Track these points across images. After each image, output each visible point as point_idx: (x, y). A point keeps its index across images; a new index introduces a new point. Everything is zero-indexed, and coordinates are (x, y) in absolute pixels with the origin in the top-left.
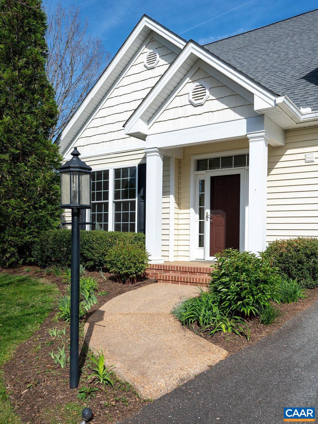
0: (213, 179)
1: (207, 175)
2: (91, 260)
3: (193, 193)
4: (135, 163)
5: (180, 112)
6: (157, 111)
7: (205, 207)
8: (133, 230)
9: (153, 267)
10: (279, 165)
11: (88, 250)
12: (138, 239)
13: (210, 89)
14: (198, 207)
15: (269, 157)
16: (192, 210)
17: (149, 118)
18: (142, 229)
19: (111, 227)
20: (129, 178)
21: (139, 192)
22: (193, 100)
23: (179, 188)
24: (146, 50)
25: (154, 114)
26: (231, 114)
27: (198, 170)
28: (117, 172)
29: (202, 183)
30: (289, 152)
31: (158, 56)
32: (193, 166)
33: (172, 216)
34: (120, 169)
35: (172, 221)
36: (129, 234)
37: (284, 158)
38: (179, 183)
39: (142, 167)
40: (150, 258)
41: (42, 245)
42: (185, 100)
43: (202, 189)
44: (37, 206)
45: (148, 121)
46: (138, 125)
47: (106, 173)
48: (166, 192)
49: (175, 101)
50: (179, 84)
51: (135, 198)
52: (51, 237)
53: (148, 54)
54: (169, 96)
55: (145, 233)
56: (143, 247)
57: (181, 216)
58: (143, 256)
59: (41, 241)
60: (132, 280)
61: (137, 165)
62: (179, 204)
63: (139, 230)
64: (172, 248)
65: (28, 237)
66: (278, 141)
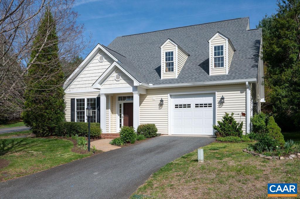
0: (124, 104)
1: (122, 102)
2: (80, 132)
3: (117, 108)
4: (96, 97)
5: (111, 82)
6: (104, 81)
7: (122, 113)
8: (95, 121)
9: (103, 134)
10: (143, 102)
11: (79, 129)
12: (97, 125)
13: (121, 76)
14: (119, 113)
15: (140, 99)
16: (117, 115)
17: (101, 83)
18: (99, 121)
19: (86, 121)
20: (93, 102)
21: (97, 107)
22: (116, 79)
23: (112, 107)
24: (99, 55)
25: (103, 82)
26: (128, 85)
27: (119, 100)
28: (88, 100)
29: (120, 105)
30: (148, 96)
31: (104, 58)
32: (117, 99)
33: (110, 117)
34: (89, 99)
35: (110, 119)
36: (93, 123)
37: (145, 100)
38: (112, 105)
39: (99, 99)
40: (102, 131)
41: (59, 128)
42: (113, 78)
43: (120, 107)
44: (57, 112)
45: (101, 84)
46: (97, 85)
47: (84, 100)
48: (107, 108)
49: (110, 78)
50: (111, 73)
51: (95, 110)
52: (63, 125)
53: (100, 56)
54: (108, 76)
55: (100, 123)
56: (100, 127)
57: (113, 117)
58: (99, 130)
59: (59, 126)
60: (96, 138)
61: (96, 98)
62: (112, 112)
63: (97, 122)
64: (110, 128)
65: (53, 125)
66: (144, 93)
